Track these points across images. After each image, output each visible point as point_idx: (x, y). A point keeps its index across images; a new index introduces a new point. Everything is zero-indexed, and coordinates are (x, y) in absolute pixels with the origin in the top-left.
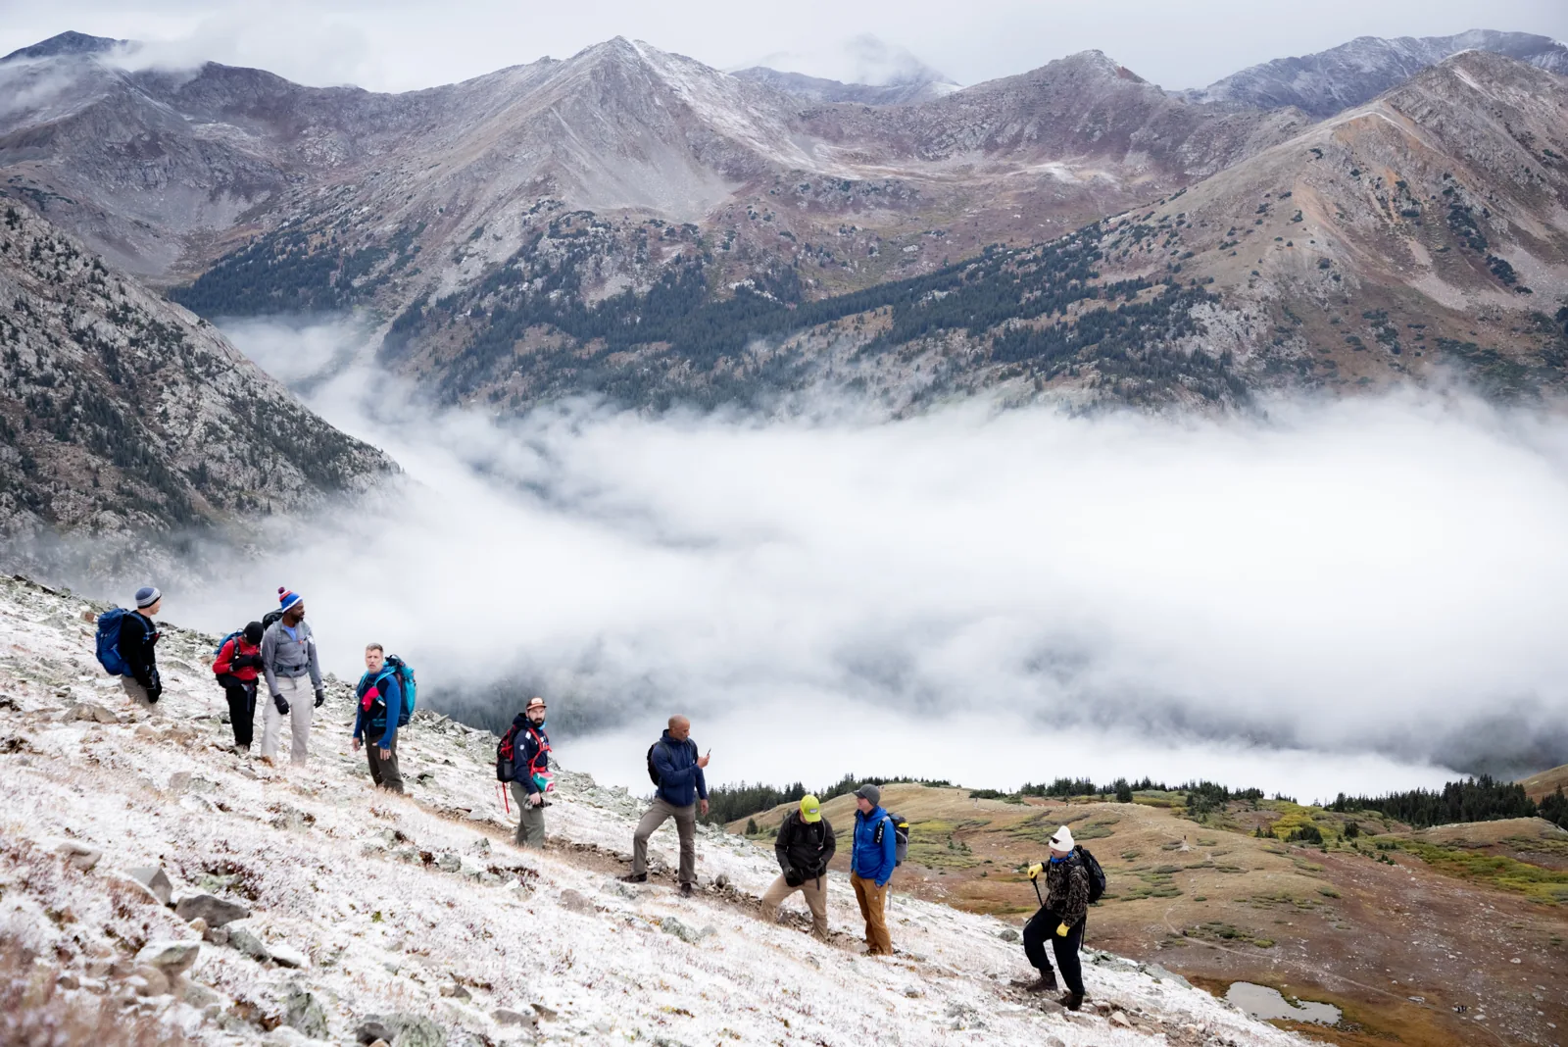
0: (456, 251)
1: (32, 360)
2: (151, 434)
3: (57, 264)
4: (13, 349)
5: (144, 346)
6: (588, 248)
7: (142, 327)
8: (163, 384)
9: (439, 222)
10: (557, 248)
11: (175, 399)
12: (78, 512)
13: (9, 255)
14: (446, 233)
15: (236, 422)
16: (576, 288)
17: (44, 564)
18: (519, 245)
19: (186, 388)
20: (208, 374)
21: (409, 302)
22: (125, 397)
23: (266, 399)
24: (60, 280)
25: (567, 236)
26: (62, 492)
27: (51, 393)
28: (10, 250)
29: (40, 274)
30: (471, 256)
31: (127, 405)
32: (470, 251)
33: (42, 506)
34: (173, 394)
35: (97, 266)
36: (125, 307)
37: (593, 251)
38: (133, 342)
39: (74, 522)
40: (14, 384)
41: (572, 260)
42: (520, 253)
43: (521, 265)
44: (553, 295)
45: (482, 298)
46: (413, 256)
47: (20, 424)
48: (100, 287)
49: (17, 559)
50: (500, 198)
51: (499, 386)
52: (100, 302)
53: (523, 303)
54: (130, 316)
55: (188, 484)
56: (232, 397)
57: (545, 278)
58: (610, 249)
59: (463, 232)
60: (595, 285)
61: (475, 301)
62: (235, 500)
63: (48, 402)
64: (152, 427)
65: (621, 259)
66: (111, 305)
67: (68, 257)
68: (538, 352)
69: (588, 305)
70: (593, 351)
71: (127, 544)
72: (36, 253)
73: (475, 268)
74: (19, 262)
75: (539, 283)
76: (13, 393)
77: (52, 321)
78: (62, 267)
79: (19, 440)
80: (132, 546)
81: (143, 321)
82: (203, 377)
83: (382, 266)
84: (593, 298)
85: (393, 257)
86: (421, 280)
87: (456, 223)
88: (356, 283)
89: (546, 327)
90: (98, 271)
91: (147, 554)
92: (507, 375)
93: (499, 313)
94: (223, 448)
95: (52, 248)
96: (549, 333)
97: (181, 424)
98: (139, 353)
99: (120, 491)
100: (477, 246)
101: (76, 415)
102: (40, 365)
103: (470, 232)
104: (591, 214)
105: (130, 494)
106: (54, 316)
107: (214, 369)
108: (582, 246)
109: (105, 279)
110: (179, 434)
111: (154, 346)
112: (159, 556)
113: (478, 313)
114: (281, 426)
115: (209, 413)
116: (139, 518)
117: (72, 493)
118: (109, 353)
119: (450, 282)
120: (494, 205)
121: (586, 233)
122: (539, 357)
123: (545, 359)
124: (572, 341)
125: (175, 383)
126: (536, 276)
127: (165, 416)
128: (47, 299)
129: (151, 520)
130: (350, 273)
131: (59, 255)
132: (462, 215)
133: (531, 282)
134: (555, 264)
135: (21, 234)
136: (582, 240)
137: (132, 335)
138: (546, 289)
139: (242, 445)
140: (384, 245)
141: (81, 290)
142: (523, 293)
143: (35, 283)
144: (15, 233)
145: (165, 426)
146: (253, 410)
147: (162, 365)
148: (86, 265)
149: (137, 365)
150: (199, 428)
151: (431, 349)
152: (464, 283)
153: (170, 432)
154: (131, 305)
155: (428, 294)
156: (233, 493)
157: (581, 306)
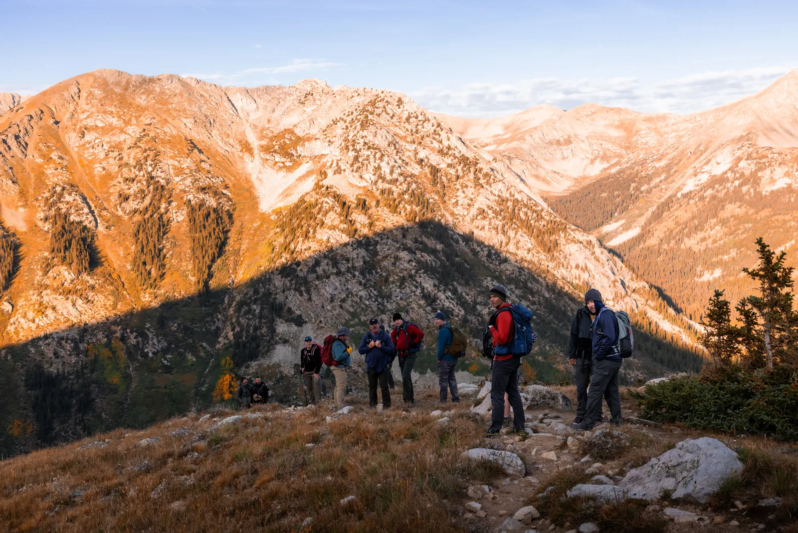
0: (696, 171)
1: (388, 171)
2: (446, 213)
3: (418, 125)
4: (379, 165)
5: (454, 167)
6: (767, 164)
7: (455, 158)
8: (460, 187)
9: (690, 157)
10: (750, 165)
11: (463, 195)
12: (390, 252)
13: (393, 120)
14: (692, 163)
15: (498, 209)
16: (758, 184)
17: (363, 279)
18: (729, 166)
19: (472, 190)
20: (488, 183)
21: (666, 196)
22: (437, 193)
23: (520, 199)
24: (417, 133)
25: (756, 159)
26: (384, 241)
27: (394, 188)
28: (395, 118)
29: (407, 130)
30: (703, 172)
31: (437, 198)
32: (703, 171)
33: (372, 248)
34: (464, 192)
35: (439, 125)
36: (449, 148)
37: (770, 165)
38: (449, 166)
39: (386, 257)
40: (376, 183)
41: (757, 171)
42: (730, 169)
43: (729, 174)
44: (744, 189)
45: (705, 191)
46: (673, 175)
47: (374, 203)
48: (438, 137)
49: (350, 275)
50: (722, 145)
51: (706, 235)
52: (436, 145)
53: (726, 193)
54: (450, 152)
55: (461, 242)
56: (499, 196)
57: (741, 180)
58: (780, 164)
59: (701, 162)
60: (770, 183)
61: (701, 193)
62: (486, 253)
63: (390, 192)
64: (447, 210)
65: (787, 169)
66: (441, 146)
67: (424, 122)
68: (732, 217)
69: (764, 193)
70: (763, 216)
71: (411, 270)
72: (408, 119)
73: (704, 178)
74: (398, 124)
75: (737, 183)
76: (374, 189)
77: (407, 154)
78: (420, 127)
79: (370, 212)
80: (413, 272)
81: (457, 155)
82: (484, 185)
83: (657, 180)
84: (766, 189)
85: (663, 177)
86: (675, 186)
87: (697, 158)
88: (643, 189)
89: (738, 203)
90: (439, 129)
91: (420, 277)
92: (712, 228)
93: (714, 197)
94: (486, 222)
95: (417, 117)
96: (740, 207)
97: (464, 208)
98: (451, 172)
99: (416, 241)
100: (706, 168)
101: (404, 199)
102: (392, 172)
103: (705, 161)
104: (771, 148)
105: (421, 243)
106: (409, 151)
107: (491, 181)
108: (764, 163)
109: (441, 133)
110: (461, 214)
111: (459, 168)
112: (427, 278)
113: (702, 198)
114: (526, 214)
115: (481, 204)
116: (422, 256)
117: (390, 241)
118: (435, 171)
119: (690, 185)
120: (719, 148)
121: (767, 157)
122: (732, 219)
123: (735, 220)
124: (751, 211)
125: (466, 186)
126: (737, 179)
127: (456, 204)
128: (408, 142)
129: (429, 258)
130: (641, 184)
131: (419, 121)
132: (702, 154)
133: (733, 182)
134: (747, 173)
135: (403, 111)
136: (764, 160)
137: (450, 162)
138: (741, 185)
139: (497, 222)
140: (660, 171)
141: (427, 138)
142: (728, 188)
143: (404, 134)
144: (400, 110)
145: (455, 210)
146: (510, 204)
147: (463, 177)
148: (433, 126)
149: (448, 177)
150: (474, 211)
151: (674, 217)
152: (698, 185)
153: (457, 213)
154: (452, 146)
155: (677, 192)
156: (486, 249)
157: (760, 193)
